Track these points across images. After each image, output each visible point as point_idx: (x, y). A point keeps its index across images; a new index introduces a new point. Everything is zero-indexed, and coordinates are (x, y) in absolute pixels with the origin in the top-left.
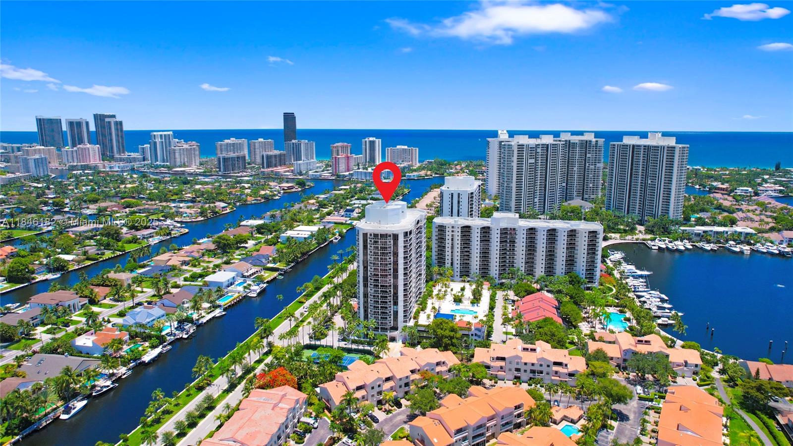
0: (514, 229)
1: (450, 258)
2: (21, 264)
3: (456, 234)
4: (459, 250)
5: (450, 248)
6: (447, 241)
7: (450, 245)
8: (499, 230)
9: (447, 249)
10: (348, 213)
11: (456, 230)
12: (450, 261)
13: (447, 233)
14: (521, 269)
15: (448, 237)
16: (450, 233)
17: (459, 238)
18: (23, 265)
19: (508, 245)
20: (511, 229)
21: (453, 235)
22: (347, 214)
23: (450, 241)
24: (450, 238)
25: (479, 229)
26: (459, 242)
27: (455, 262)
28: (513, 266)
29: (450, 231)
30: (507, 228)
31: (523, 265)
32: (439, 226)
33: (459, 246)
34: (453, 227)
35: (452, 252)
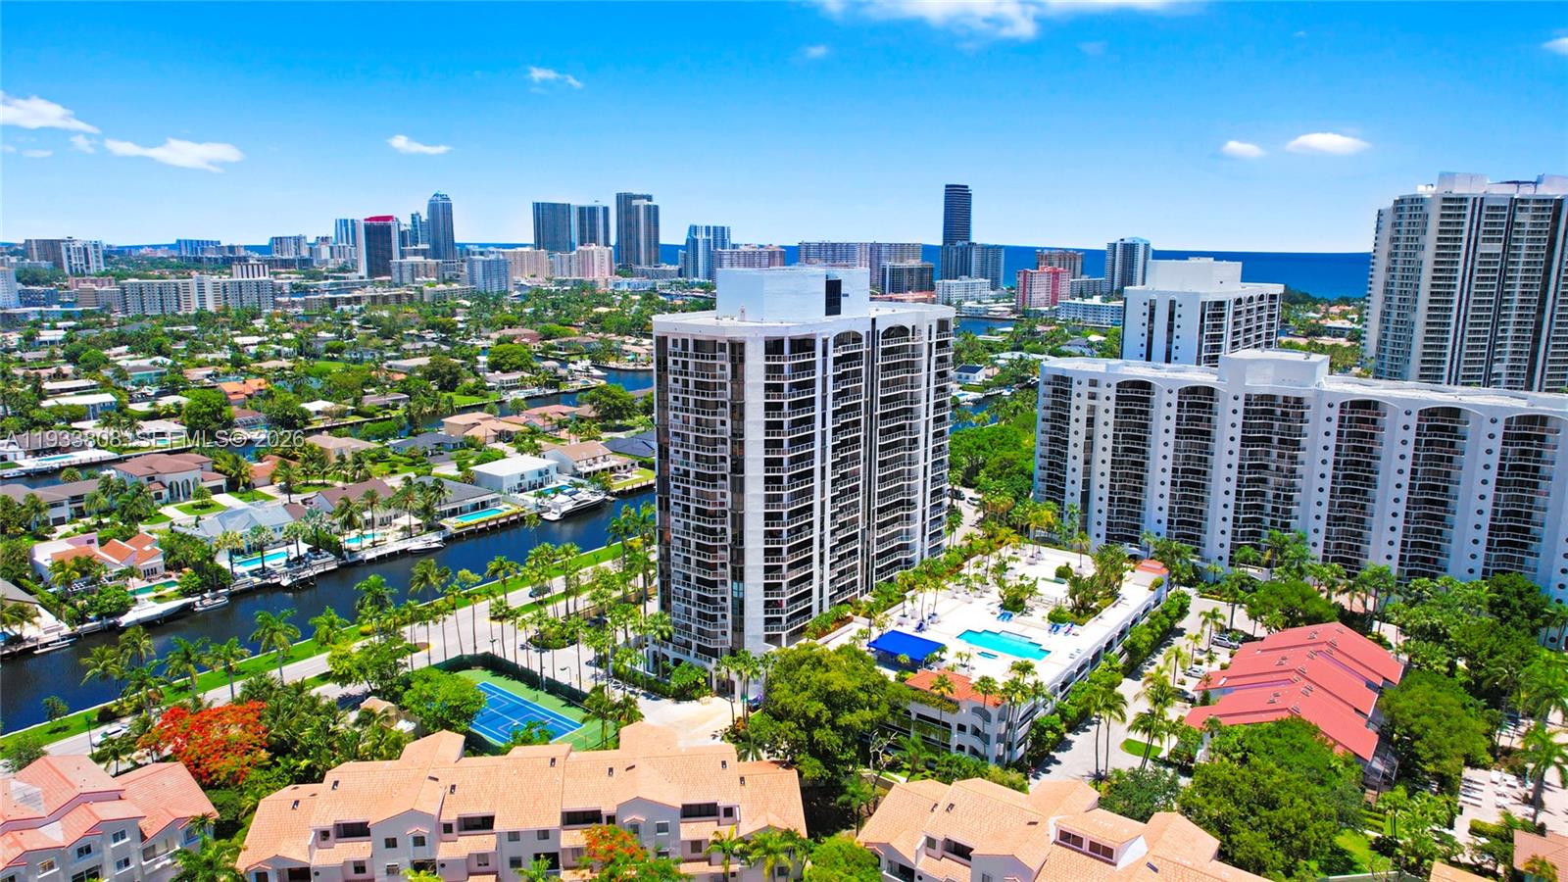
0: (1299, 401)
1: (1079, 478)
2: (205, 403)
3: (1101, 404)
4: (1108, 456)
5: (1081, 447)
6: (1073, 426)
7: (1081, 439)
8: (1242, 400)
9: (1071, 451)
10: (964, 375)
11: (1102, 391)
12: (1078, 488)
13: (1074, 401)
14: (1312, 538)
15: (1078, 415)
16: (1085, 403)
17: (1111, 418)
18: (209, 406)
19: (1274, 452)
20: (1286, 399)
21: (1092, 409)
22: (960, 377)
23: (1082, 427)
24: (1083, 415)
25: (1176, 394)
26: (1110, 431)
27: (1096, 492)
28: (1286, 526)
29: (1085, 396)
30: (1272, 398)
31: (1322, 525)
32: (1056, 377)
33: (1109, 443)
34: (1093, 383)
35: (1087, 462)
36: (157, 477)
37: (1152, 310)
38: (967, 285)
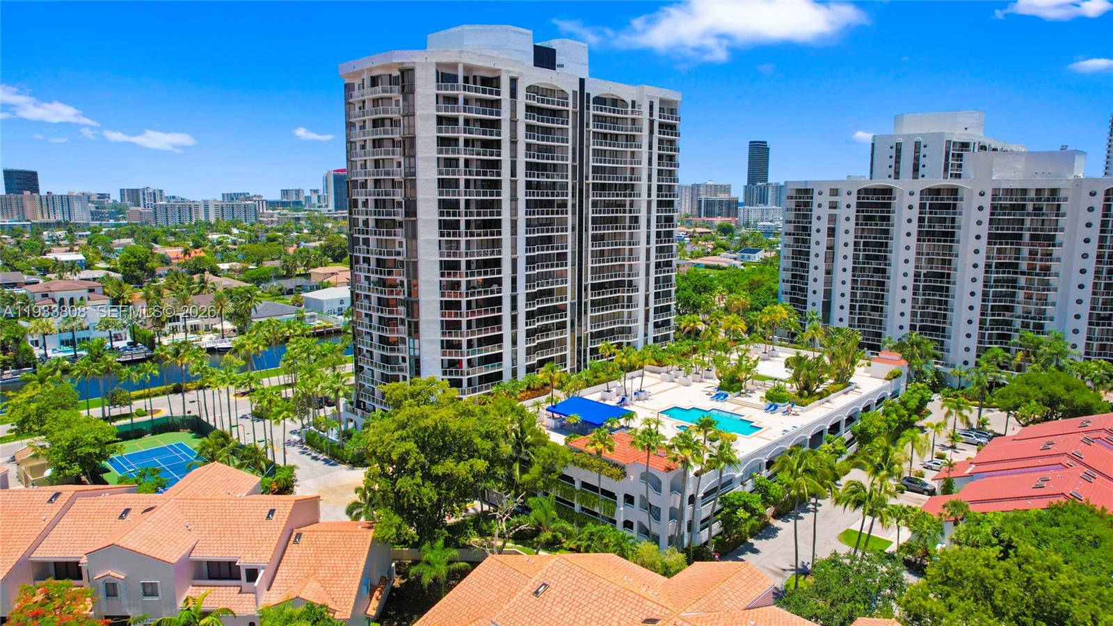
0: (1054, 191)
1: (820, 287)
2: (132, 255)
3: (842, 212)
4: (849, 264)
5: (822, 256)
6: (814, 237)
7: (822, 250)
8: (988, 197)
9: (813, 261)
10: (746, 255)
11: (843, 199)
12: (820, 298)
13: (816, 212)
14: (1071, 339)
15: (819, 225)
16: (825, 212)
17: (851, 225)
19: (1025, 251)
20: (1039, 191)
21: (832, 218)
22: (743, 257)
23: (823, 237)
24: (824, 225)
25: (917, 196)
26: (850, 239)
27: (837, 301)
28: (1039, 328)
29: (826, 205)
30: (1024, 191)
31: (1083, 325)
32: (798, 191)
33: (850, 251)
34: (835, 192)
35: (828, 272)
36: (50, 295)
37: (898, 151)
38: (762, 210)
